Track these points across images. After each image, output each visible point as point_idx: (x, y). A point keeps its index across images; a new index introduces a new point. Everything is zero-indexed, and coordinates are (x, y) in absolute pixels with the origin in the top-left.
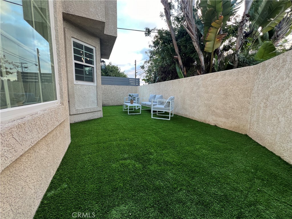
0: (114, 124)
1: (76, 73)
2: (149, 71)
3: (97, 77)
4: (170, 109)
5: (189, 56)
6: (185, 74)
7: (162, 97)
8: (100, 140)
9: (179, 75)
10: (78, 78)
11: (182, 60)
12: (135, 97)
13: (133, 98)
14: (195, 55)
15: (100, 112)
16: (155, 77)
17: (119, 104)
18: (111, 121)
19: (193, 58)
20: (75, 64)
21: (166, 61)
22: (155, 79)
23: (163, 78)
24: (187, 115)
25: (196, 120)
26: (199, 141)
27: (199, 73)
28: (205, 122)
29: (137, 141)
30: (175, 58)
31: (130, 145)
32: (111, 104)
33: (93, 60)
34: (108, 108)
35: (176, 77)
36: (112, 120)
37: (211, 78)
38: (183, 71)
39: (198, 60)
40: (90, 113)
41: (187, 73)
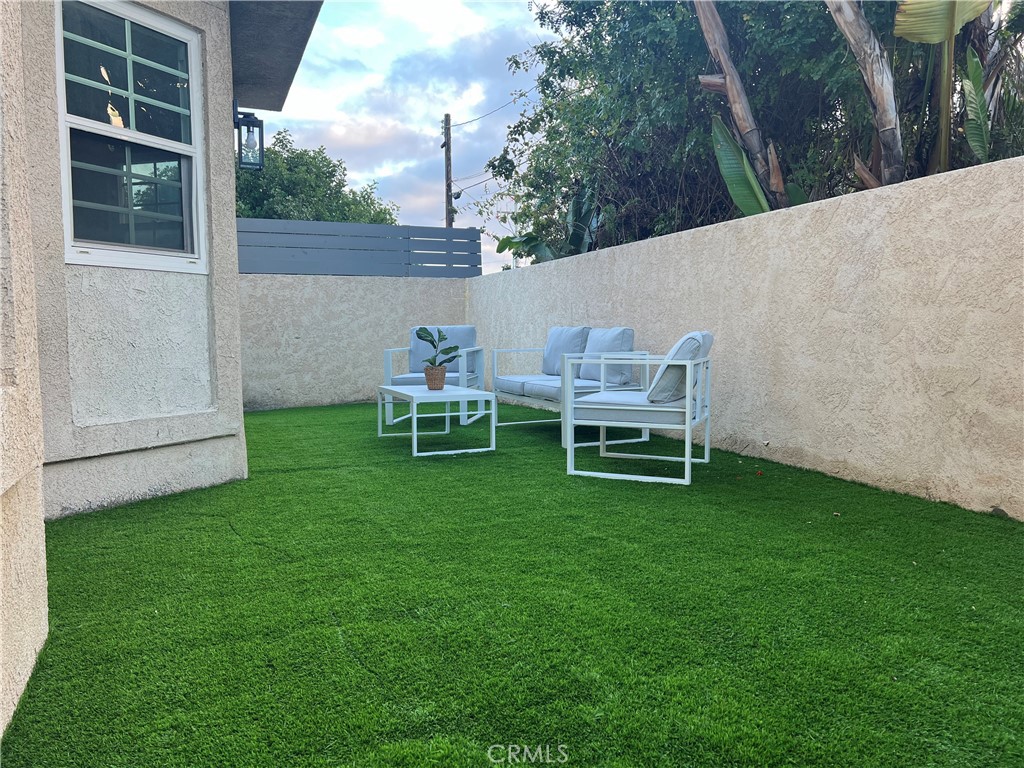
0: (327, 520)
1: (77, 194)
2: (542, 180)
3: (215, 216)
4: (688, 411)
5: (797, 72)
6: (773, 189)
7: (626, 341)
8: (242, 616)
9: (736, 192)
10: (89, 227)
11: (751, 102)
12: (456, 348)
13: (446, 351)
14: (835, 67)
15: (231, 443)
16: (581, 217)
17: (352, 398)
18: (306, 498)
19: (821, 83)
20: (75, 133)
21: (648, 110)
22: (575, 226)
23: (628, 217)
24: (798, 452)
25: (864, 480)
26: (899, 614)
27: (866, 176)
28: (923, 494)
29: (488, 615)
30: (708, 85)
31: (445, 645)
32: (296, 397)
33: (186, 112)
34: (280, 421)
35: (713, 211)
36: (308, 493)
37: (945, 204)
38: (761, 171)
39: (859, 92)
40: (166, 451)
41: (785, 181)
